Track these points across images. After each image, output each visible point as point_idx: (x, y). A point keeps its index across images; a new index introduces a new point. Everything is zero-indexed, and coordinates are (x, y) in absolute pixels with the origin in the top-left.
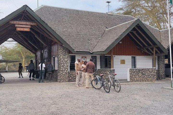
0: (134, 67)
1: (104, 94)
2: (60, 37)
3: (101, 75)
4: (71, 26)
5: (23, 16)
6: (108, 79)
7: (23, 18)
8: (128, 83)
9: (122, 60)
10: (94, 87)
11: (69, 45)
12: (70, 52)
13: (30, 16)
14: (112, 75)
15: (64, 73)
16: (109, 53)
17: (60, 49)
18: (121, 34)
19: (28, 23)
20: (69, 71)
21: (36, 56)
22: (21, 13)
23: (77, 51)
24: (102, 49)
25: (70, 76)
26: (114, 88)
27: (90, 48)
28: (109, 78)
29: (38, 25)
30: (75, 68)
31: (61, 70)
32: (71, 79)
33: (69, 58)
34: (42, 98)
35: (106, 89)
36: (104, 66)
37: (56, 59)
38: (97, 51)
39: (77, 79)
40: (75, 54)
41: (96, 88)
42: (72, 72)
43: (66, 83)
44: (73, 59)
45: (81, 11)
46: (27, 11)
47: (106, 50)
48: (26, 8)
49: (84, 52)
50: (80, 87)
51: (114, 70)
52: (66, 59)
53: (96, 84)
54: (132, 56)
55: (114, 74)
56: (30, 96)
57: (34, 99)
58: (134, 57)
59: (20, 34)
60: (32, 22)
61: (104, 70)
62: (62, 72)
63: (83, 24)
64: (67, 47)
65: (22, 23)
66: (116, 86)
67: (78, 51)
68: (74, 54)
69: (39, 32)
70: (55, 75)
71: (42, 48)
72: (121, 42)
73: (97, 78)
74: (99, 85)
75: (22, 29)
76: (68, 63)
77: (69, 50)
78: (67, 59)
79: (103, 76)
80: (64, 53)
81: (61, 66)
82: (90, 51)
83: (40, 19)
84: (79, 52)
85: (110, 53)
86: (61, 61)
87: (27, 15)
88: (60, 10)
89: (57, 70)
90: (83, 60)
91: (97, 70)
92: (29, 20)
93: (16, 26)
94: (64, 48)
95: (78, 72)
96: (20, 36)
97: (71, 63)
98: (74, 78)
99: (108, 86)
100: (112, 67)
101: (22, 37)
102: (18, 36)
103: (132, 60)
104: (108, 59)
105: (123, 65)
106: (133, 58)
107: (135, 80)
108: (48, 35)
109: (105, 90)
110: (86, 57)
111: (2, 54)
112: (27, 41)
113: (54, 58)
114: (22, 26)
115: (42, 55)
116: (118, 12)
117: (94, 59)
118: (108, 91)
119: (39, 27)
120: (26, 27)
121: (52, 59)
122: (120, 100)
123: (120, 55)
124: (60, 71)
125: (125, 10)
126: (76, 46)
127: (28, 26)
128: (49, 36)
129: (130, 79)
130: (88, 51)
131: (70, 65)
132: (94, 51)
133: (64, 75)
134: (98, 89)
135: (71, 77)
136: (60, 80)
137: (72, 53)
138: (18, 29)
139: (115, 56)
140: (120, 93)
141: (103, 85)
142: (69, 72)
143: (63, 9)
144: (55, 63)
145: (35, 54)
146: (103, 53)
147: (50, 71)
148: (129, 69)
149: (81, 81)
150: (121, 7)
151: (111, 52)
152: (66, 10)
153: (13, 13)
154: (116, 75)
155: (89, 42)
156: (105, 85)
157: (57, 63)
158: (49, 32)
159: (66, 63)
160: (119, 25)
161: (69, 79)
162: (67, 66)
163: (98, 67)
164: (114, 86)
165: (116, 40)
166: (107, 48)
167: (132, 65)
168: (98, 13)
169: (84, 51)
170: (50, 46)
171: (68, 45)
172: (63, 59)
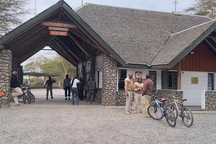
0: (212, 89)
1: (167, 128)
2: (106, 44)
3: (163, 99)
4: (122, 30)
5: (60, 16)
6: (173, 106)
7: (59, 18)
8: (202, 112)
9: (193, 78)
10: (151, 117)
11: (119, 56)
12: (119, 65)
13: (68, 16)
14: (179, 99)
15: (110, 94)
16: (174, 68)
17: (106, 60)
18: (194, 40)
19: (65, 25)
20: (117, 90)
21: (78, 69)
22: (56, 12)
23: (128, 64)
24: (165, 62)
25: (118, 98)
26: (183, 120)
27: (148, 61)
28: (174, 104)
29: (78, 28)
30: (125, 88)
31: (107, 89)
32: (120, 102)
33: (118, 72)
34: (74, 130)
35: (169, 121)
36: (167, 85)
37: (101, 73)
38: (158, 64)
39: (127, 103)
40: (126, 67)
41: (154, 118)
42: (122, 93)
43: (113, 107)
44: (123, 75)
45: (138, 11)
46: (63, 8)
47: (170, 63)
48: (62, 5)
49: (139, 66)
50: (131, 115)
51: (182, 92)
52: (113, 75)
53: (155, 113)
54: (209, 73)
55: (183, 99)
56: (58, 126)
57: (63, 130)
58: (212, 74)
59: (58, 41)
60: (71, 24)
61: (166, 91)
62: (108, 92)
63: (139, 27)
64: (116, 58)
65: (58, 24)
66: (185, 118)
67: (131, 63)
68: (124, 67)
69: (80, 37)
70: (99, 95)
71: (84, 59)
72: (192, 53)
73: (156, 104)
74: (159, 114)
75: (57, 33)
76: (116, 80)
77: (118, 62)
78: (115, 75)
79: (165, 100)
80: (111, 65)
81: (107, 83)
82: (147, 64)
83: (80, 19)
84: (132, 65)
85: (176, 67)
86: (107, 76)
87: (65, 15)
88: (109, 8)
89: (101, 89)
90: (137, 76)
91: (157, 91)
92: (67, 22)
93: (50, 28)
94: (112, 59)
95: (129, 93)
96: (58, 43)
97: (120, 80)
98: (124, 100)
99: (173, 117)
100: (178, 87)
101: (60, 44)
102: (56, 43)
103: (208, 78)
104: (173, 75)
105: (195, 85)
106: (210, 76)
107: (214, 108)
108: (91, 41)
109: (168, 123)
110: (141, 73)
111: (40, 66)
112: (66, 50)
113: (99, 72)
114: (57, 29)
115: (84, 68)
116: (189, 13)
117: (152, 75)
118: (173, 123)
119: (80, 30)
120: (62, 30)
121: (97, 73)
122: (193, 141)
123: (191, 71)
124: (105, 90)
125: (198, 10)
126: (128, 57)
127: (65, 29)
128: (93, 42)
129: (206, 106)
130: (144, 64)
131: (120, 82)
132: (154, 64)
133: (110, 96)
134: (157, 120)
135: (120, 99)
136: (105, 102)
137: (122, 66)
138: (53, 33)
139: (184, 71)
140: (192, 129)
141: (165, 115)
142: (117, 92)
143: (113, 7)
144: (100, 80)
145: (77, 66)
146: (166, 67)
147: (92, 90)
148: (205, 91)
149: (133, 106)
150: (192, 6)
151: (178, 66)
152: (117, 8)
153: (45, 11)
154: (186, 100)
155: (147, 51)
156: (169, 115)
157: (102, 80)
158: (92, 37)
159: (114, 79)
160: (191, 28)
161: (116, 102)
162: (115, 84)
163: (159, 87)
164: (182, 116)
165: (185, 49)
166: (172, 61)
167: (209, 86)
168: (161, 13)
169: (139, 63)
170: (94, 57)
171: (117, 55)
172: (109, 75)
